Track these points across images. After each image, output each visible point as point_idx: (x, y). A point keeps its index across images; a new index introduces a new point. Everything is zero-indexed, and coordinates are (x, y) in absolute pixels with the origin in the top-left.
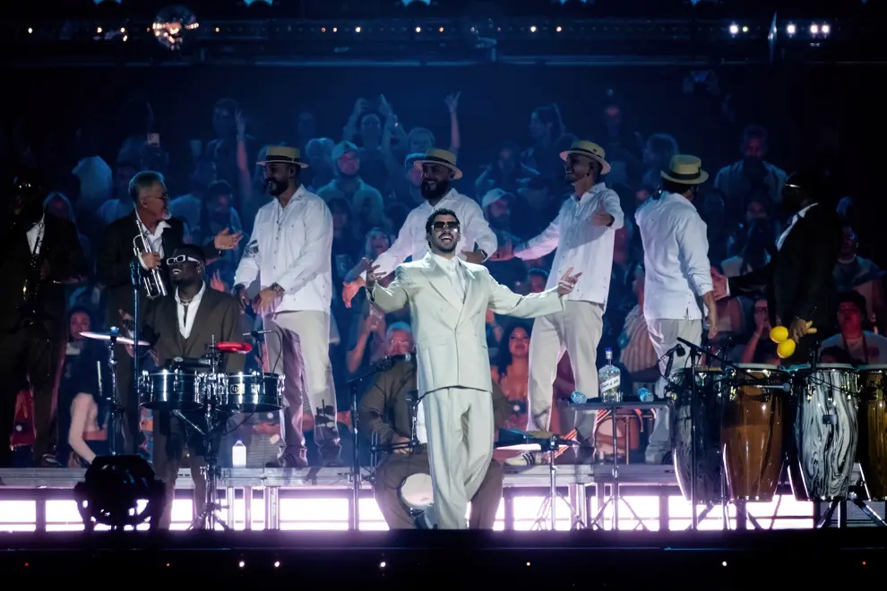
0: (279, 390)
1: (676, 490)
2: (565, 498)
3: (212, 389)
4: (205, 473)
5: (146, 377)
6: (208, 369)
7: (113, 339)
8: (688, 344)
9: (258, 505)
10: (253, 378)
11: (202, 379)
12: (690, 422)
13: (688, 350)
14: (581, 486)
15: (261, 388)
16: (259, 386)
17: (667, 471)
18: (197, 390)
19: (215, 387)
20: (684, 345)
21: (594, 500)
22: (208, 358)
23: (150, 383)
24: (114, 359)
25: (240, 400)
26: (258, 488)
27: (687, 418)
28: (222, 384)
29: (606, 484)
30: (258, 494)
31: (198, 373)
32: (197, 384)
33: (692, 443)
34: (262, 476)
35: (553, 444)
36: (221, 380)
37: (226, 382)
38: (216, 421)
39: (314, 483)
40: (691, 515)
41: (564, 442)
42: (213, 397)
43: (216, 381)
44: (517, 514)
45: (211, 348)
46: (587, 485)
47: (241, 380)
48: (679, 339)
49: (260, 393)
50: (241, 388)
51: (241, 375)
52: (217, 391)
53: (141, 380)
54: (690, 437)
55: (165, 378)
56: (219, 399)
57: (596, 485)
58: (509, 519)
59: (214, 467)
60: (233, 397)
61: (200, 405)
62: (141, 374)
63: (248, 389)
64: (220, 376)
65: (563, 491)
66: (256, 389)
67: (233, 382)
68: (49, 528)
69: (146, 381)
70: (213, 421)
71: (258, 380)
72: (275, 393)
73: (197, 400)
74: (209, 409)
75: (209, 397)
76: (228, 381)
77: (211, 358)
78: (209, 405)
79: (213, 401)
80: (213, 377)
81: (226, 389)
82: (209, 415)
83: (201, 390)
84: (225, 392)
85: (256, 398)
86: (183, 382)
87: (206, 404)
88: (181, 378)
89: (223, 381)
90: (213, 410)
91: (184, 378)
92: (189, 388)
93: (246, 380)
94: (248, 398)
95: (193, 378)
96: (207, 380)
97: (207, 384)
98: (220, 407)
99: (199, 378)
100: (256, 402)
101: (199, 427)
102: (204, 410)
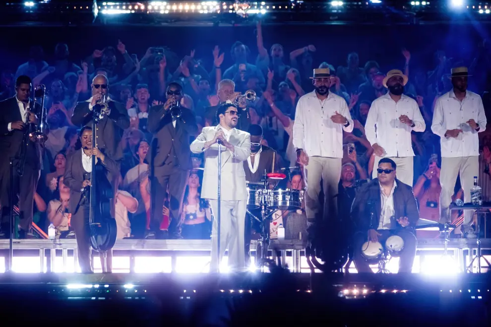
2: (453, 256)
3: (265, 198)
4: (261, 242)
6: (262, 187)
9: (289, 260)
10: (287, 192)
11: (259, 192)
14: (461, 250)
15: (291, 197)
16: (289, 196)
18: (257, 198)
21: (468, 257)
22: (262, 182)
25: (280, 204)
26: (289, 250)
28: (270, 195)
29: (473, 249)
30: (289, 254)
32: (257, 195)
34: (291, 244)
35: (445, 227)
37: (272, 194)
38: (267, 215)
41: (451, 226)
42: (265, 202)
43: (267, 194)
45: (264, 176)
46: (463, 249)
47: (280, 193)
49: (290, 200)
50: (280, 197)
51: (280, 191)
52: (267, 199)
56: (268, 203)
57: (469, 249)
59: (265, 239)
60: (276, 203)
61: (258, 206)
63: (284, 198)
64: (269, 191)
65: (451, 252)
66: (288, 198)
67: (276, 194)
70: (265, 215)
71: (289, 193)
72: (298, 200)
73: (257, 204)
74: (263, 208)
75: (263, 202)
76: (273, 194)
77: (264, 182)
78: (263, 206)
79: (265, 204)
80: (265, 191)
81: (272, 198)
82: (263, 212)
83: (259, 199)
84: (272, 199)
85: (288, 202)
86: (249, 194)
87: (261, 206)
88: (248, 192)
89: (271, 194)
90: (265, 209)
91: (250, 192)
92: (253, 197)
93: (283, 193)
94: (284, 203)
95: (255, 192)
96: (262, 193)
97: (262, 195)
98: (269, 207)
99: (257, 192)
100: (288, 205)
101: (258, 218)
102: (261, 209)
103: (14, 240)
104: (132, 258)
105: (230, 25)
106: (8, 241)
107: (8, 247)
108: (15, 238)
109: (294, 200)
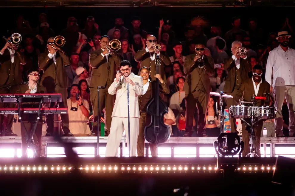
0: (275, 112)
5: (232, 108)
6: (252, 105)
9: (268, 149)
11: (250, 108)
15: (269, 111)
18: (249, 111)
19: (254, 111)
22: (252, 102)
24: (222, 102)
25: (263, 115)
26: (268, 144)
28: (256, 110)
30: (268, 145)
31: (249, 106)
32: (248, 110)
34: (269, 140)
36: (256, 108)
38: (255, 122)
39: (287, 142)
42: (254, 114)
43: (254, 109)
45: (253, 98)
47: (263, 109)
49: (269, 113)
50: (263, 111)
51: (263, 107)
52: (255, 112)
53: (230, 109)
55: (238, 108)
56: (256, 115)
59: (254, 137)
60: (261, 115)
61: (249, 117)
63: (265, 112)
64: (256, 107)
66: (268, 111)
67: (261, 109)
68: (200, 156)
69: (232, 109)
70: (254, 122)
71: (268, 109)
72: (274, 113)
73: (249, 115)
74: (252, 118)
75: (252, 114)
77: (253, 102)
78: (252, 117)
79: (254, 116)
80: (253, 107)
82: (252, 120)
83: (250, 112)
84: (258, 112)
85: (268, 114)
86: (244, 109)
87: (251, 116)
88: (243, 108)
89: (257, 109)
90: (253, 119)
91: (244, 108)
92: (246, 111)
93: (264, 109)
94: (265, 115)
95: (247, 108)
96: (252, 108)
97: (252, 110)
98: (256, 117)
99: (249, 108)
100: (268, 116)
101: (249, 124)
103: (100, 137)
104: (173, 148)
105: (233, 6)
106: (96, 137)
107: (96, 141)
108: (101, 136)
109: (271, 113)
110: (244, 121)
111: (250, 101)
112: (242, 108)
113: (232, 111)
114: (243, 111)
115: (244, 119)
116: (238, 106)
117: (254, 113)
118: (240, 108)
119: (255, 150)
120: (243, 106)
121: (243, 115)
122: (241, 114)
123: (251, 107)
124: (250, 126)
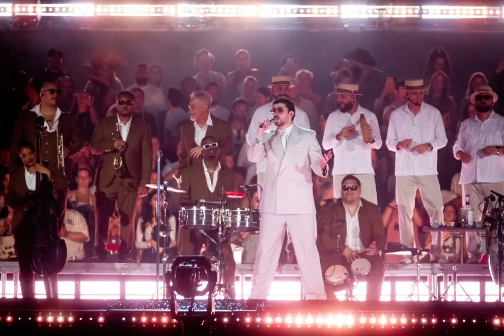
1: (489, 279)
2: (426, 283)
3: (222, 218)
5: (184, 211)
6: (220, 207)
7: (165, 188)
8: (497, 194)
9: (248, 286)
10: (246, 212)
11: (216, 212)
12: (498, 239)
13: (497, 197)
14: (435, 276)
15: (250, 217)
17: (484, 268)
18: (214, 218)
19: (223, 217)
20: (495, 195)
21: (442, 284)
22: (219, 200)
23: (186, 215)
24: (166, 201)
25: (238, 225)
26: (249, 276)
27: (496, 237)
28: (227, 215)
29: (449, 275)
30: (248, 279)
31: (214, 209)
32: (213, 215)
33: (499, 252)
34: (251, 268)
35: (418, 251)
36: (227, 212)
38: (224, 236)
39: (281, 273)
40: (498, 293)
41: (424, 250)
42: (222, 223)
43: (224, 214)
44: (397, 292)
45: (222, 195)
46: (438, 275)
47: (239, 213)
48: (492, 191)
49: (249, 220)
50: (239, 217)
51: (239, 210)
52: (225, 219)
53: (181, 213)
54: (498, 248)
55: (195, 211)
56: (226, 224)
57: (443, 275)
58: (393, 294)
59: (223, 263)
60: (234, 224)
61: (215, 227)
62: (181, 209)
63: (243, 218)
64: (226, 210)
65: (424, 279)
66: (247, 218)
67: (235, 214)
69: (184, 213)
70: (222, 236)
71: (248, 213)
72: (258, 221)
73: (213, 225)
74: (220, 230)
75: (220, 223)
76: (231, 213)
77: (222, 201)
78: (220, 227)
79: (222, 225)
80: (222, 211)
81: (230, 218)
82: (220, 233)
83: (216, 219)
84: (230, 220)
85: (247, 223)
86: (205, 214)
87: (218, 227)
88: (204, 211)
89: (229, 214)
90: (222, 230)
91: (206, 212)
92: (209, 217)
93: (242, 213)
94: (243, 224)
95: (211, 212)
96: (219, 213)
97: (219, 215)
98: (227, 229)
99: (214, 212)
100: (247, 226)
101: (214, 240)
102: (217, 230)
104: (78, 283)
109: (254, 221)
110: (206, 234)
111: (217, 200)
112: (201, 212)
113: (184, 217)
114: (203, 216)
115: (204, 231)
116: (195, 208)
117: (223, 221)
118: (198, 212)
119: (225, 287)
120: (203, 208)
121: (203, 224)
122: (199, 222)
123: (217, 210)
124: (217, 244)
